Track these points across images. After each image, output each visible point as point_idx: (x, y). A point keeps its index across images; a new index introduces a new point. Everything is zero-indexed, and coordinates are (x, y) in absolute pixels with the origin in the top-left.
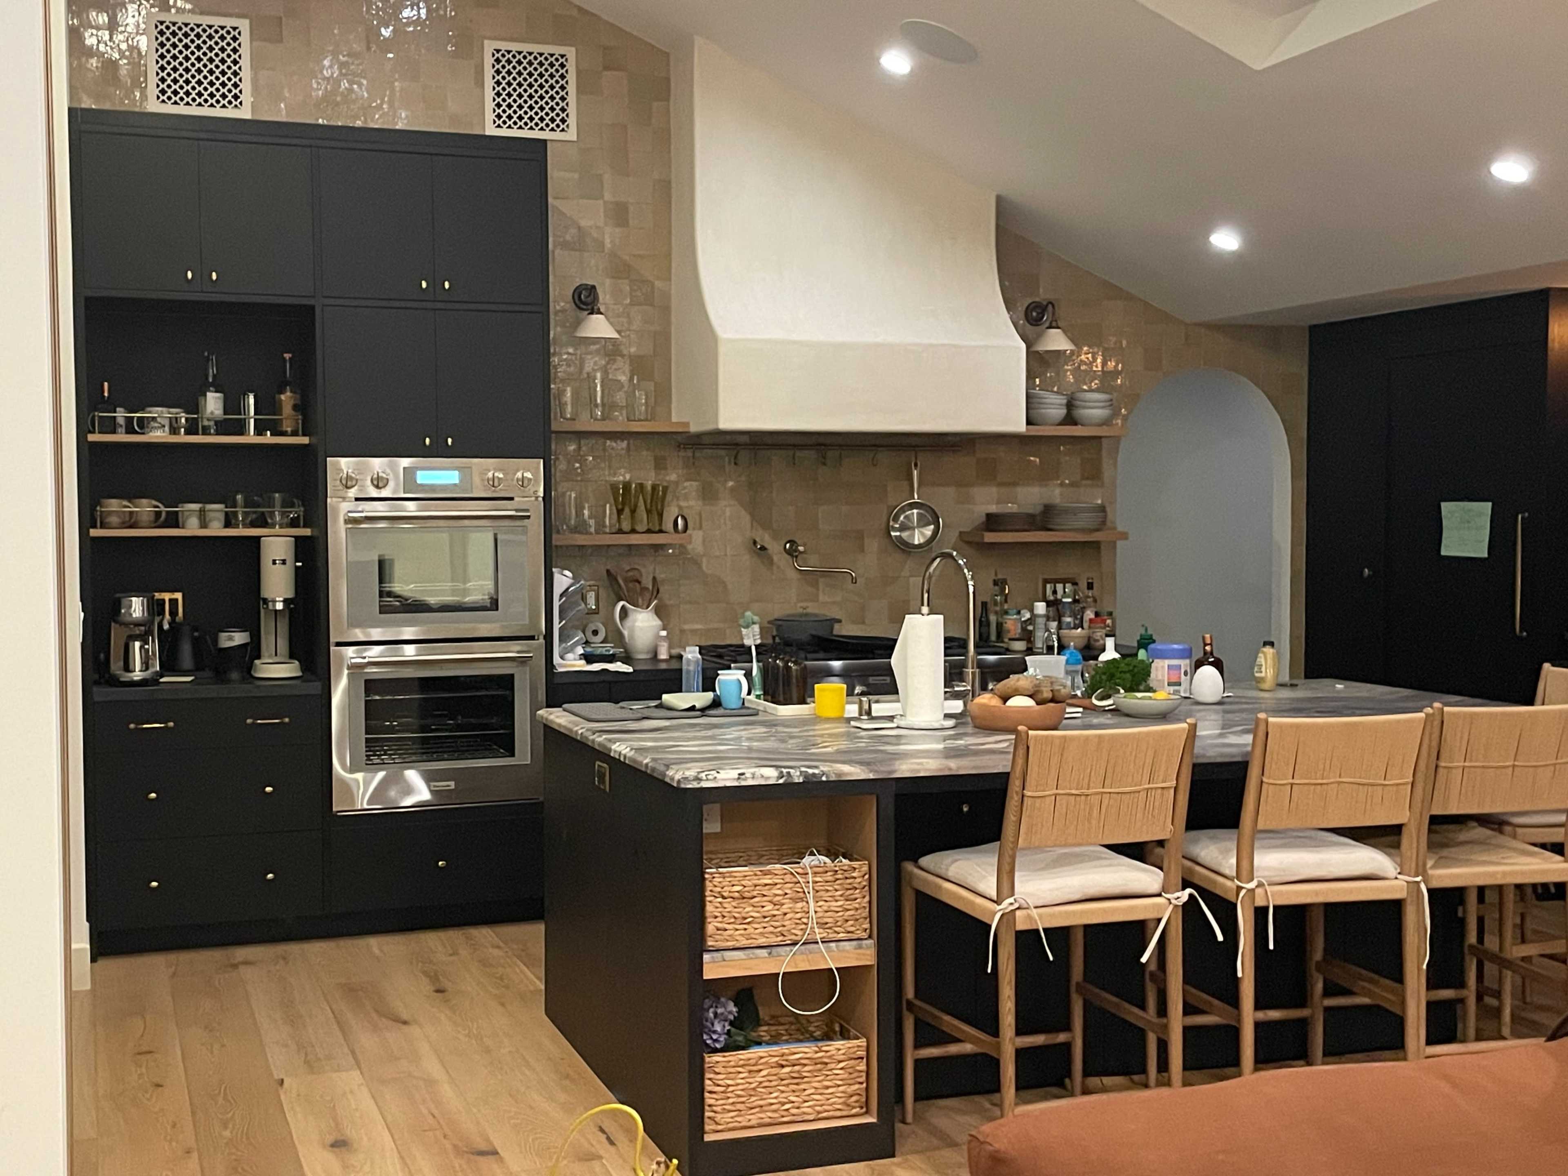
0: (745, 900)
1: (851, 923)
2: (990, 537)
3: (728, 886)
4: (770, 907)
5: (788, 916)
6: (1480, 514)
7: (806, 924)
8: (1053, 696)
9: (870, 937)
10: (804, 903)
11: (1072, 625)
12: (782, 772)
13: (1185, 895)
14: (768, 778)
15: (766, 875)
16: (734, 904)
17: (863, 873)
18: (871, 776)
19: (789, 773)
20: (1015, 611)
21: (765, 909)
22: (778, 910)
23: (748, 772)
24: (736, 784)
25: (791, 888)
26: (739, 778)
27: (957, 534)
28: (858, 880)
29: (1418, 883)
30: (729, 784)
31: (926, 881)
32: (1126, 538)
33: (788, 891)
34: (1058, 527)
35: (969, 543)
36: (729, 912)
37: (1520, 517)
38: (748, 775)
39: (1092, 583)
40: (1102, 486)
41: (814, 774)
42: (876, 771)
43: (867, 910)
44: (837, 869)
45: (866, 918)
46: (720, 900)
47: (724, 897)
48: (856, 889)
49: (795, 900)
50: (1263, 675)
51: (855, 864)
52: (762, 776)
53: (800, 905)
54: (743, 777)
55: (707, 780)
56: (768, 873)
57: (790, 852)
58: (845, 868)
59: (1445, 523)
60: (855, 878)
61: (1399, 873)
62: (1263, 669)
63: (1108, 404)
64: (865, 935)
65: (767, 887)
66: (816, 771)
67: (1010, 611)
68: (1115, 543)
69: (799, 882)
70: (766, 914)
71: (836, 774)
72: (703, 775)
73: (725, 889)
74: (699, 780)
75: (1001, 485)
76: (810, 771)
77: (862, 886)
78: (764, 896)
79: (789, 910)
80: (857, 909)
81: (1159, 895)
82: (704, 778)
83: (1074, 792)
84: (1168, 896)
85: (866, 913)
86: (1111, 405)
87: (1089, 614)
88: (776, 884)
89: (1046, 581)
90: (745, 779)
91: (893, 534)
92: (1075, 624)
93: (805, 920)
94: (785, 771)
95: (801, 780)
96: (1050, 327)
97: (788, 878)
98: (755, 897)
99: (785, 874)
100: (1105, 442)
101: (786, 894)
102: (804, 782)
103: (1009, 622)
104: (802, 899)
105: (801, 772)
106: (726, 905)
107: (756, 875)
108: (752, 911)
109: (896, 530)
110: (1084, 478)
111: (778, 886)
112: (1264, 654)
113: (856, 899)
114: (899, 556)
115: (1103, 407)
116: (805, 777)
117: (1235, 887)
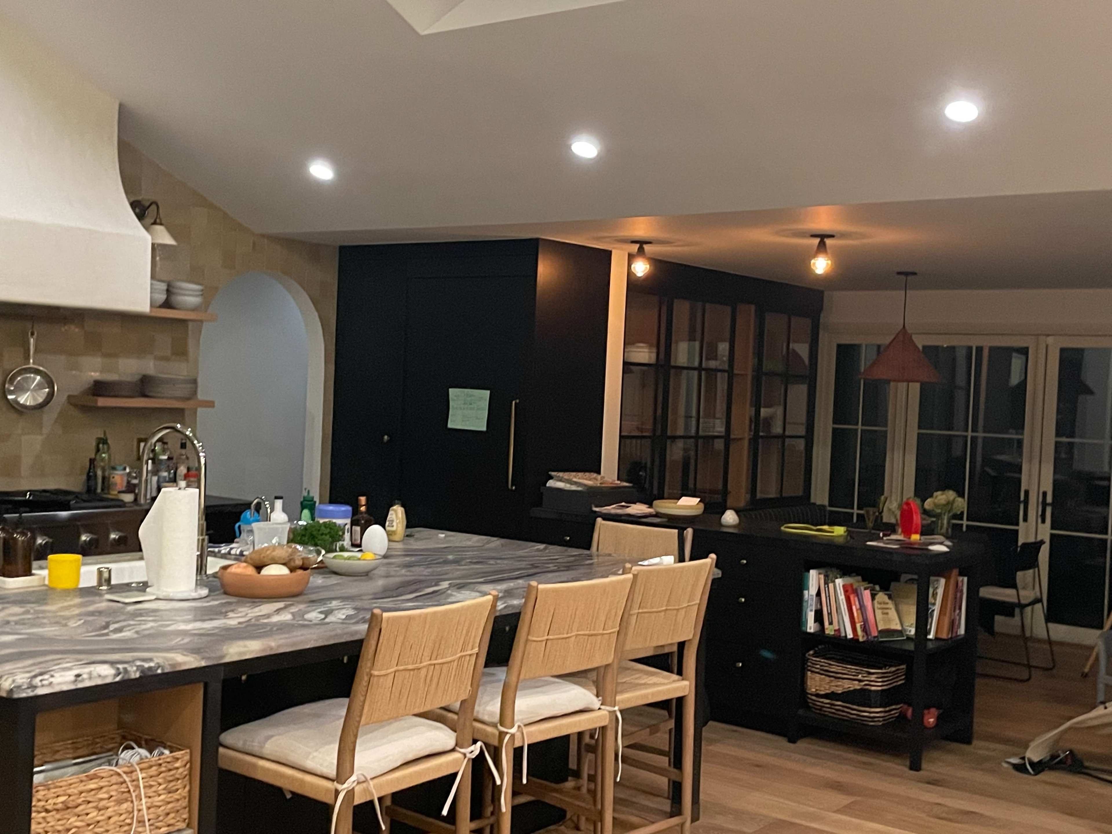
0: (69, 810)
1: (172, 815)
2: (102, 402)
3: (54, 798)
4: (94, 814)
5: (112, 820)
6: (481, 399)
7: (129, 824)
8: (303, 564)
9: (189, 826)
10: (129, 803)
11: (167, 479)
12: (118, 669)
13: (476, 749)
14: (106, 677)
15: (91, 779)
16: (58, 816)
17: (184, 763)
18: (203, 664)
19: (125, 669)
20: (122, 468)
21: (89, 816)
22: (102, 815)
23: (85, 671)
24: (72, 687)
25: (116, 790)
26: (76, 681)
27: (65, 397)
28: (181, 770)
29: (615, 711)
30: (65, 688)
31: (231, 759)
32: (213, 406)
33: (113, 793)
34: (159, 395)
35: (75, 406)
36: (52, 826)
37: (514, 402)
38: (85, 676)
39: (185, 443)
40: (187, 361)
41: (150, 668)
42: (208, 658)
43: (187, 800)
44: (160, 762)
45: (185, 808)
46: (43, 814)
47: (47, 811)
48: (178, 779)
49: (119, 802)
50: (394, 529)
51: (177, 754)
52: (100, 676)
53: (125, 806)
54: (80, 678)
55: (43, 686)
56: (94, 777)
57: (86, 743)
58: (168, 760)
59: (451, 403)
60: (177, 768)
61: (602, 704)
62: (395, 524)
63: (201, 293)
64: (183, 825)
65: (93, 793)
66: (152, 664)
67: (118, 467)
68: (196, 410)
69: (125, 782)
70: (89, 822)
71: (170, 665)
72: (37, 681)
73: (49, 802)
74: (34, 687)
75: (105, 355)
76: (146, 665)
77: (183, 776)
78: (89, 802)
79: (113, 814)
80: (178, 800)
81: (453, 750)
82: (39, 684)
83: (410, 667)
84: (463, 750)
85: (185, 803)
86: (202, 295)
87: (182, 470)
88: (101, 788)
89: (140, 441)
90: (83, 680)
91: (10, 397)
92: (170, 478)
93: (128, 821)
94: (120, 666)
95: (138, 675)
96: (155, 223)
97: (115, 779)
98: (79, 805)
99: (112, 776)
100: (190, 325)
101: (111, 796)
102: (140, 677)
103: (116, 477)
104: (126, 800)
105: (138, 666)
106: (48, 820)
107: (82, 781)
108: (76, 821)
109: (12, 393)
110: (173, 354)
111: (104, 790)
112: (396, 511)
113: (177, 790)
114: (13, 416)
115: (197, 296)
116: (142, 672)
117: (497, 733)
